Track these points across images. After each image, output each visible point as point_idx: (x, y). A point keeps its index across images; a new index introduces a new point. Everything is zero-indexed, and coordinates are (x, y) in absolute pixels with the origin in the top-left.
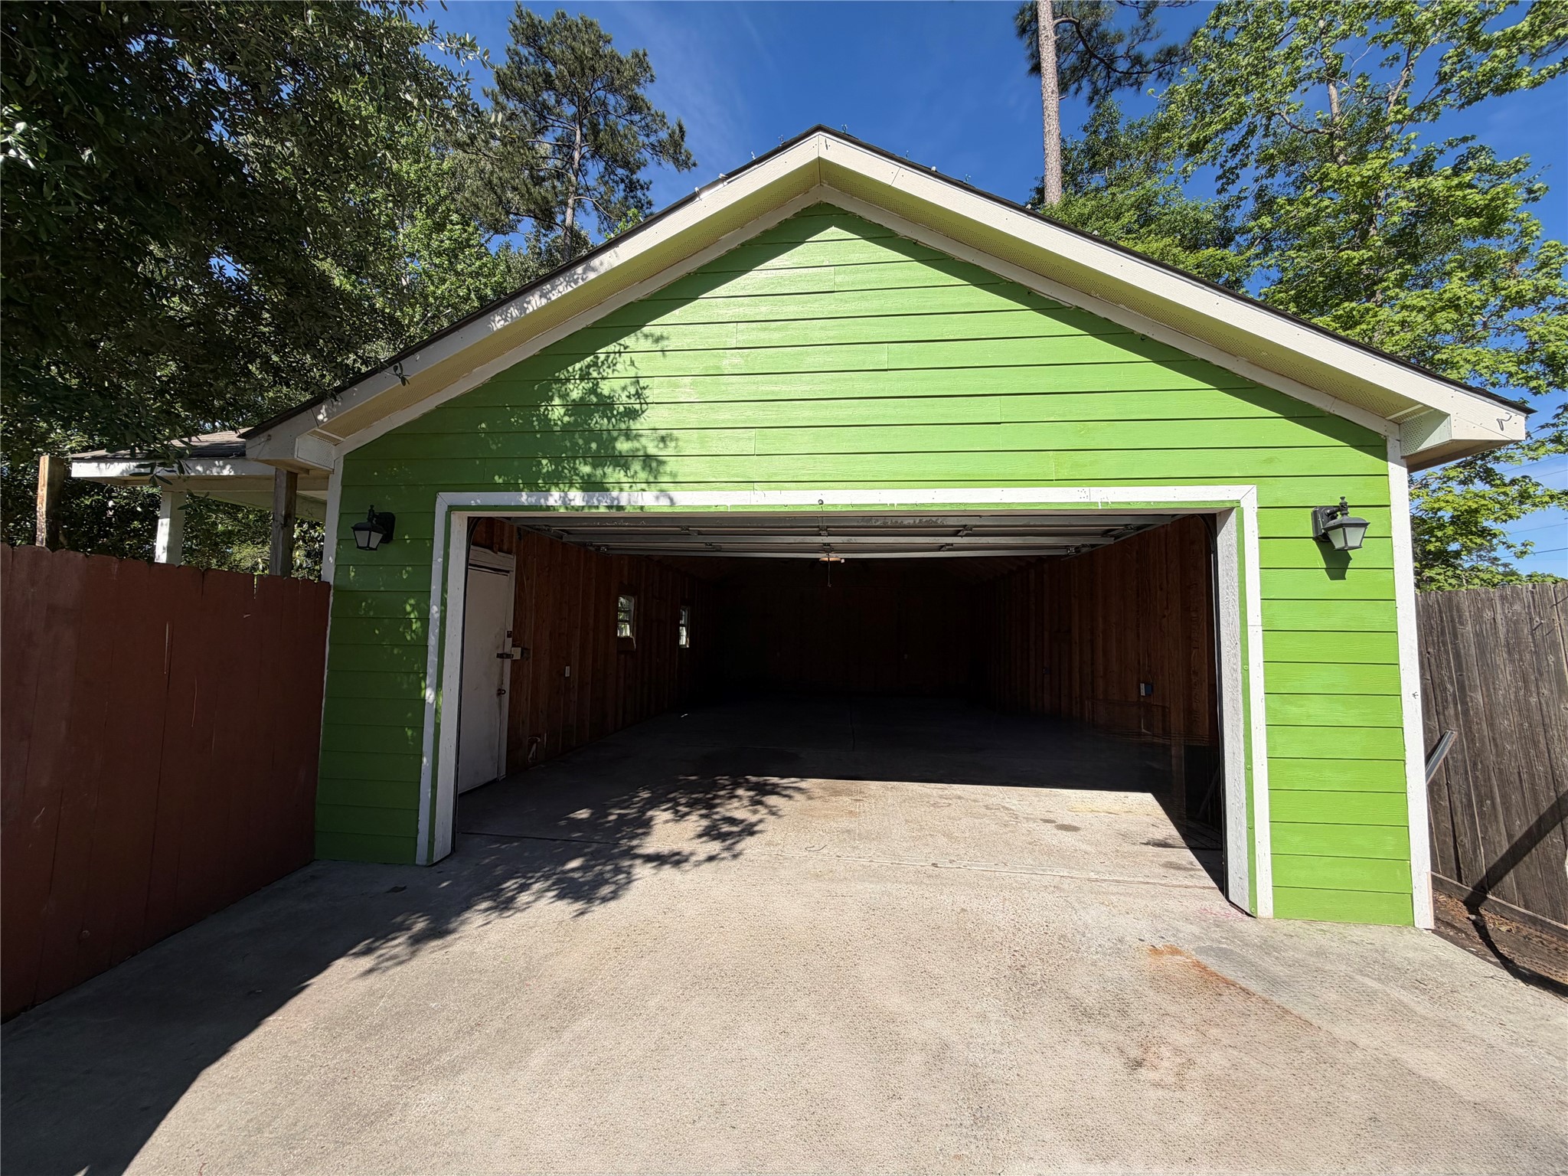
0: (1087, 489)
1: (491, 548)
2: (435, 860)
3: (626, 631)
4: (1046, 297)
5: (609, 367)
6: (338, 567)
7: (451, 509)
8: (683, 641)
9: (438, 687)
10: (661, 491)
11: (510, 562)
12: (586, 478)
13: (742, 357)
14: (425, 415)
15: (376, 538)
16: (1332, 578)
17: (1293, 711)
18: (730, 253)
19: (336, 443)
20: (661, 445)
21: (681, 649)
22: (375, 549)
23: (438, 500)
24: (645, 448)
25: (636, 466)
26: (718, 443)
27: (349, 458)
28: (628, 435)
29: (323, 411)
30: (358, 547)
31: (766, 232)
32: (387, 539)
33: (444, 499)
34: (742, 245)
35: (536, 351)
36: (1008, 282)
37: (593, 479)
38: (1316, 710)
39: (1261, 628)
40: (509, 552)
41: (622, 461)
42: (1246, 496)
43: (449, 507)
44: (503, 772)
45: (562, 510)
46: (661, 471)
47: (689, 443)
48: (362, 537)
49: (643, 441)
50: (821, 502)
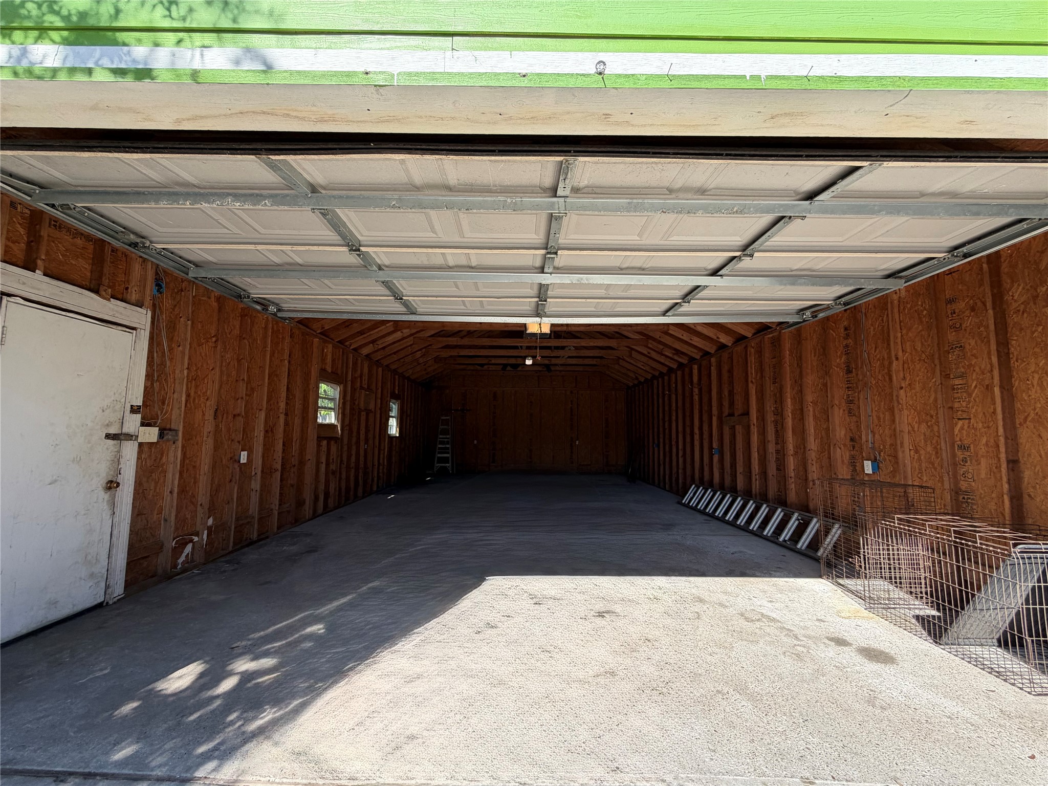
1: (96, 292)
3: (329, 417)
8: (393, 428)
10: (248, 50)
11: (142, 318)
12: (75, 19)
21: (392, 438)
37: (92, 22)
40: (139, 304)
44: (119, 589)
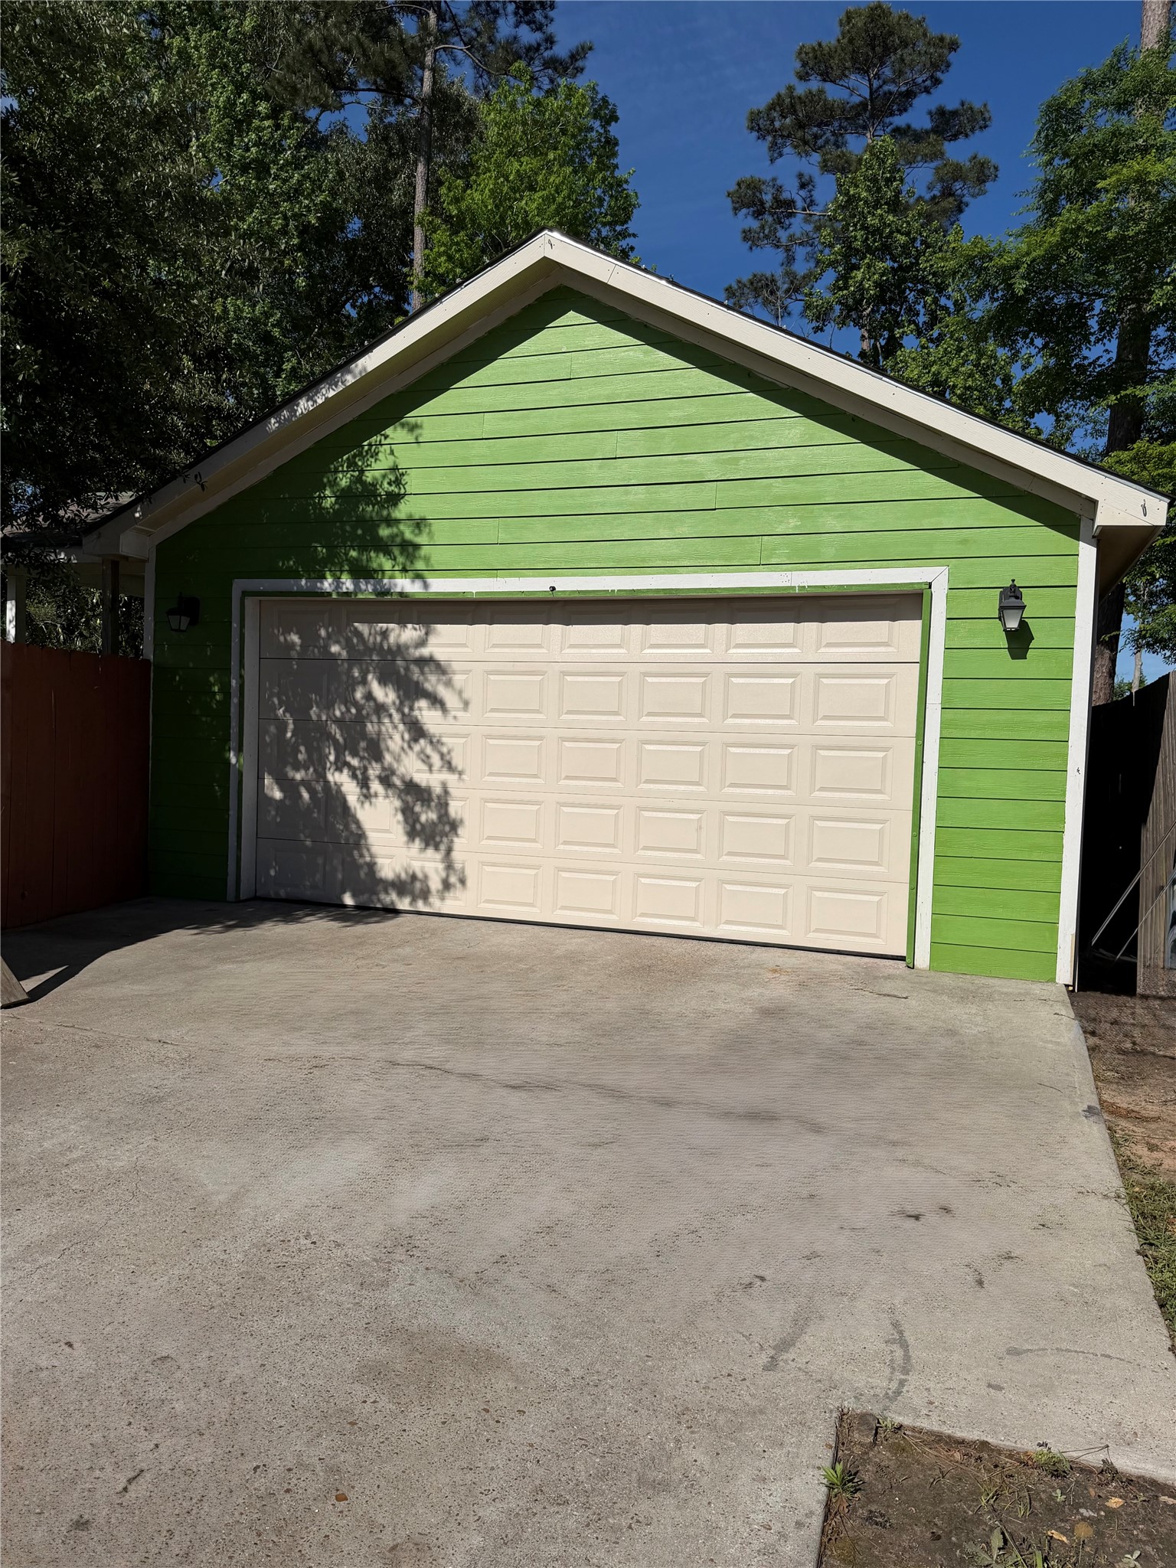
0: (788, 573)
2: (242, 897)
4: (765, 378)
5: (372, 457)
6: (157, 645)
7: (245, 594)
9: (240, 750)
12: (354, 563)
13: (489, 447)
14: (219, 508)
15: (185, 621)
16: (1014, 657)
17: (966, 783)
18: (479, 340)
19: (149, 534)
20: (417, 531)
22: (185, 631)
23: (234, 586)
24: (402, 533)
25: (396, 551)
26: (467, 532)
27: (160, 548)
28: (390, 522)
29: (139, 509)
30: (172, 630)
31: (510, 319)
32: (194, 622)
33: (239, 585)
34: (489, 332)
35: (309, 444)
36: (731, 364)
37: (360, 564)
38: (986, 783)
39: (940, 707)
41: (384, 548)
42: (937, 577)
43: (243, 592)
45: (334, 596)
46: (417, 555)
47: (441, 531)
48: (174, 620)
49: (402, 527)
50: (553, 589)
